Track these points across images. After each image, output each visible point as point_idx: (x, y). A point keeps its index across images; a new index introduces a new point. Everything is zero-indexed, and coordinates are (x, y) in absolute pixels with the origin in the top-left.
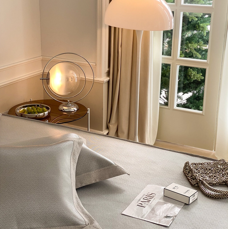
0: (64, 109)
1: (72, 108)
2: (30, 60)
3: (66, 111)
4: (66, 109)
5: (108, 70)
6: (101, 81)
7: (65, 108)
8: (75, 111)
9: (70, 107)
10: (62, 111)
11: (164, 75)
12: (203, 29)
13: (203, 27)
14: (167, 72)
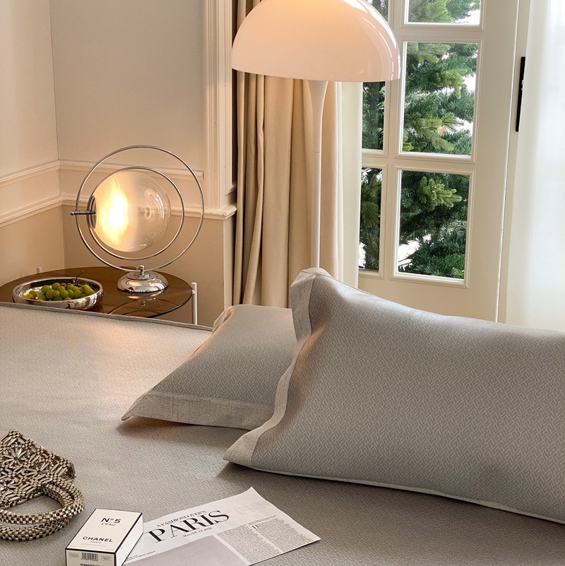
0: (131, 288)
1: (151, 285)
3: (136, 291)
4: (137, 288)
5: (233, 189)
6: (218, 215)
7: (133, 284)
8: (159, 291)
9: (145, 282)
10: (126, 291)
11: (365, 197)
12: (453, 82)
13: (451, 79)
14: (372, 188)
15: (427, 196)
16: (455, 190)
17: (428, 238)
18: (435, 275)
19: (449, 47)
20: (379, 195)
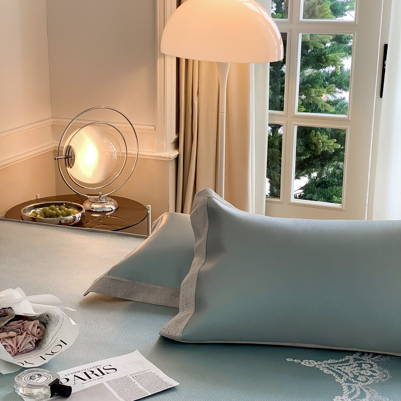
1: (106, 206)
2: (34, 125)
3: (96, 210)
4: (97, 208)
5: (176, 138)
6: (166, 158)
7: (95, 206)
8: (112, 211)
9: (102, 205)
11: (271, 145)
12: (334, 62)
13: (333, 60)
14: (275, 138)
15: (315, 144)
16: (335, 140)
17: (314, 175)
18: (321, 201)
19: (331, 38)
20: (281, 143)
